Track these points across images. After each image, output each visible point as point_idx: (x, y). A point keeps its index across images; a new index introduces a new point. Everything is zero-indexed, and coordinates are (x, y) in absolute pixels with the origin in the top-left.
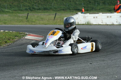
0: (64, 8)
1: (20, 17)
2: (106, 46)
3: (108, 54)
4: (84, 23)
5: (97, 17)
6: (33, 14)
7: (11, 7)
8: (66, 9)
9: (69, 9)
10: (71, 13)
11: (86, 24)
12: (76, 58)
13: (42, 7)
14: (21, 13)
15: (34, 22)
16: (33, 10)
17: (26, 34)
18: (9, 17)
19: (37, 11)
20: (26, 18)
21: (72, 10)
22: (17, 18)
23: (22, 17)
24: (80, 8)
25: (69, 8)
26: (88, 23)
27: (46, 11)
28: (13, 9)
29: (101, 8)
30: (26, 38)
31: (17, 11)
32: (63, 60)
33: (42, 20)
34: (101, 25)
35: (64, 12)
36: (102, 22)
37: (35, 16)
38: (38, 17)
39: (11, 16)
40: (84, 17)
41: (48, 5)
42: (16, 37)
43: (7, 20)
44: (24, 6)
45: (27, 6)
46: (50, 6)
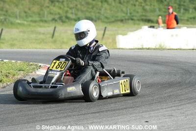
0: (123, 18)
1: (40, 34)
2: (181, 90)
3: (182, 103)
5: (177, 35)
7: (26, 16)
8: (126, 19)
9: (132, 19)
11: (157, 47)
12: (122, 111)
14: (44, 27)
16: (67, 20)
17: (40, 66)
18: (21, 34)
19: (73, 22)
20: (51, 36)
21: (137, 22)
22: (35, 36)
23: (43, 34)
26: (160, 46)
28: (30, 19)
29: (191, 18)
30: (38, 73)
31: (37, 23)
32: (98, 115)
35: (122, 25)
36: (187, 45)
39: (24, 32)
40: (153, 35)
41: (94, 12)
42: (21, 72)
43: (16, 39)
44: (51, 13)
45: (56, 14)
46: (97, 15)
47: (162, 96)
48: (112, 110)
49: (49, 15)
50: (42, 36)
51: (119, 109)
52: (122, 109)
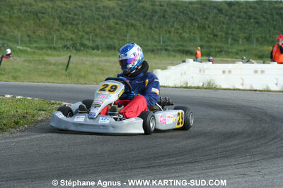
0: (155, 48)
2: (250, 141)
4: (201, 85)
5: (230, 72)
6: (82, 58)
7: (30, 41)
8: (158, 50)
9: (166, 50)
10: (171, 58)
11: (205, 86)
12: (179, 167)
13: (104, 43)
14: (54, 56)
15: (84, 77)
16: (82, 48)
17: (65, 105)
18: (26, 64)
19: (90, 51)
20: (65, 67)
21: (173, 53)
22: (43, 66)
23: (54, 64)
24: (191, 49)
25: (166, 48)
26: (209, 83)
27: (113, 52)
28: (35, 45)
29: (241, 51)
31: (44, 51)
32: (149, 170)
33: (103, 74)
34: (239, 90)
35: (153, 56)
36: (242, 84)
37: (87, 63)
38: (93, 65)
39: (29, 61)
40: (200, 70)
41: (117, 39)
42: (42, 112)
43: (20, 71)
44: (61, 39)
45: (67, 40)
46: (121, 42)
47: (228, 149)
48: (165, 166)
49: (59, 41)
50: (52, 67)
51: (175, 164)
52: (178, 164)
